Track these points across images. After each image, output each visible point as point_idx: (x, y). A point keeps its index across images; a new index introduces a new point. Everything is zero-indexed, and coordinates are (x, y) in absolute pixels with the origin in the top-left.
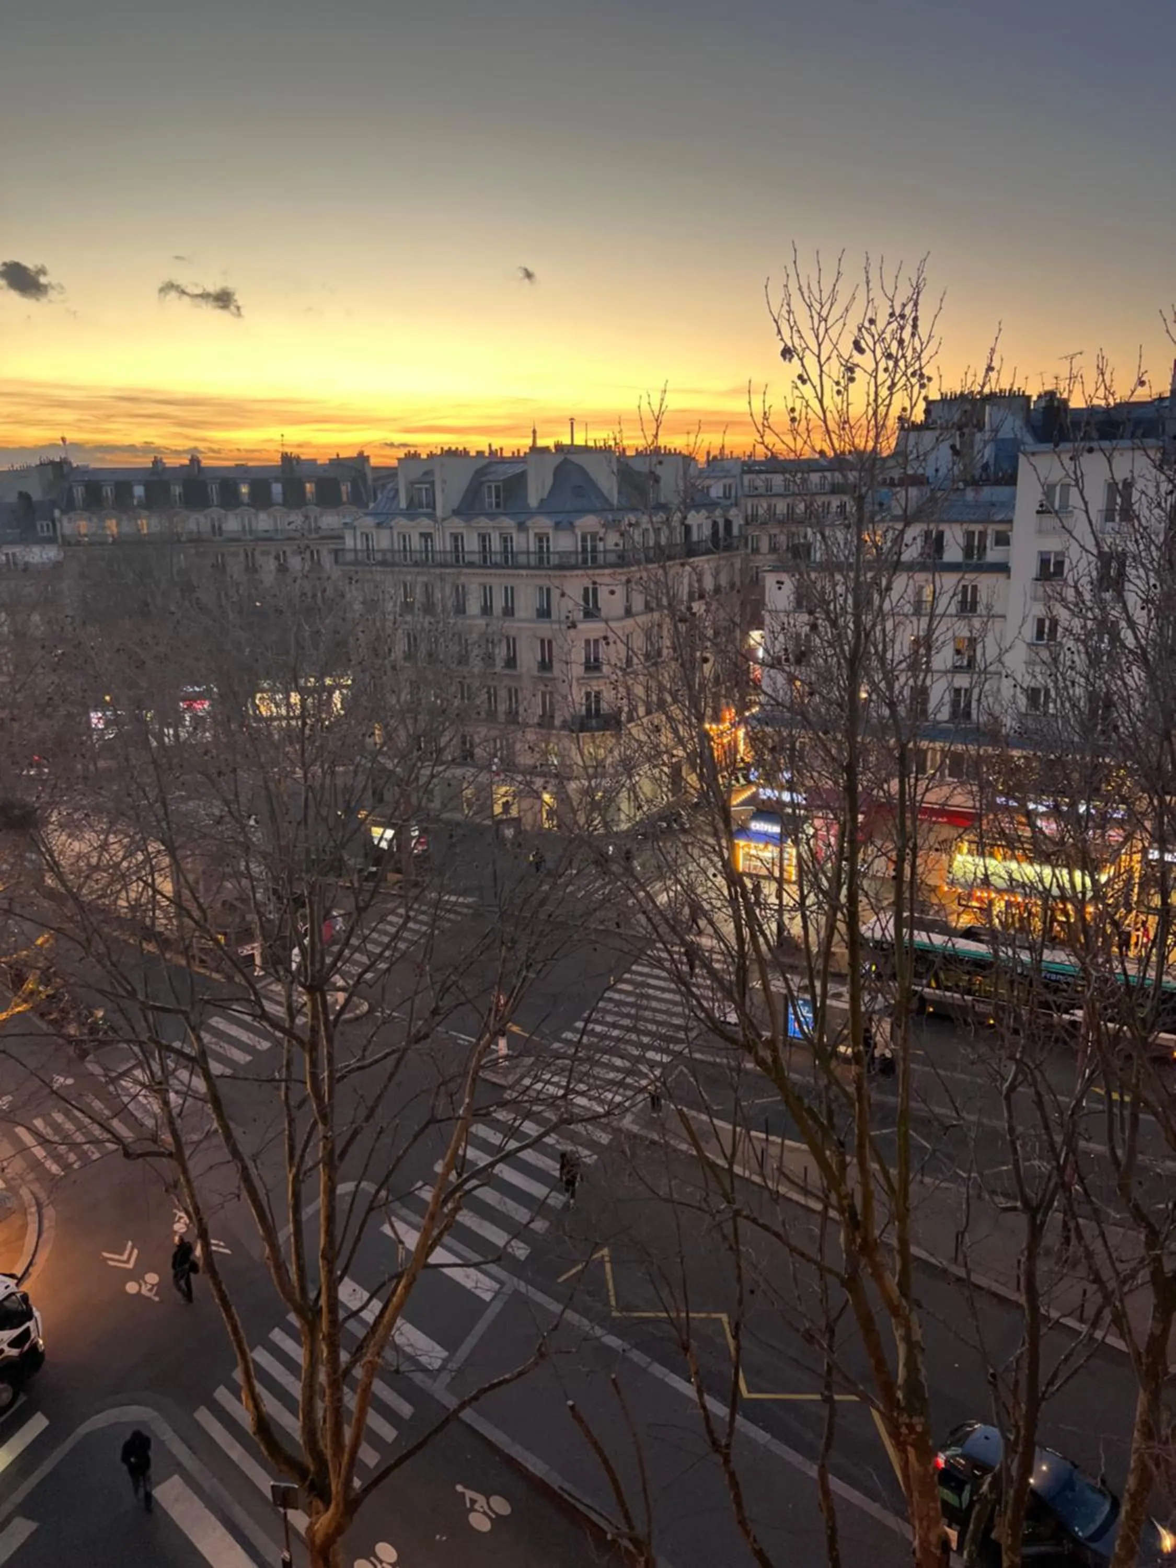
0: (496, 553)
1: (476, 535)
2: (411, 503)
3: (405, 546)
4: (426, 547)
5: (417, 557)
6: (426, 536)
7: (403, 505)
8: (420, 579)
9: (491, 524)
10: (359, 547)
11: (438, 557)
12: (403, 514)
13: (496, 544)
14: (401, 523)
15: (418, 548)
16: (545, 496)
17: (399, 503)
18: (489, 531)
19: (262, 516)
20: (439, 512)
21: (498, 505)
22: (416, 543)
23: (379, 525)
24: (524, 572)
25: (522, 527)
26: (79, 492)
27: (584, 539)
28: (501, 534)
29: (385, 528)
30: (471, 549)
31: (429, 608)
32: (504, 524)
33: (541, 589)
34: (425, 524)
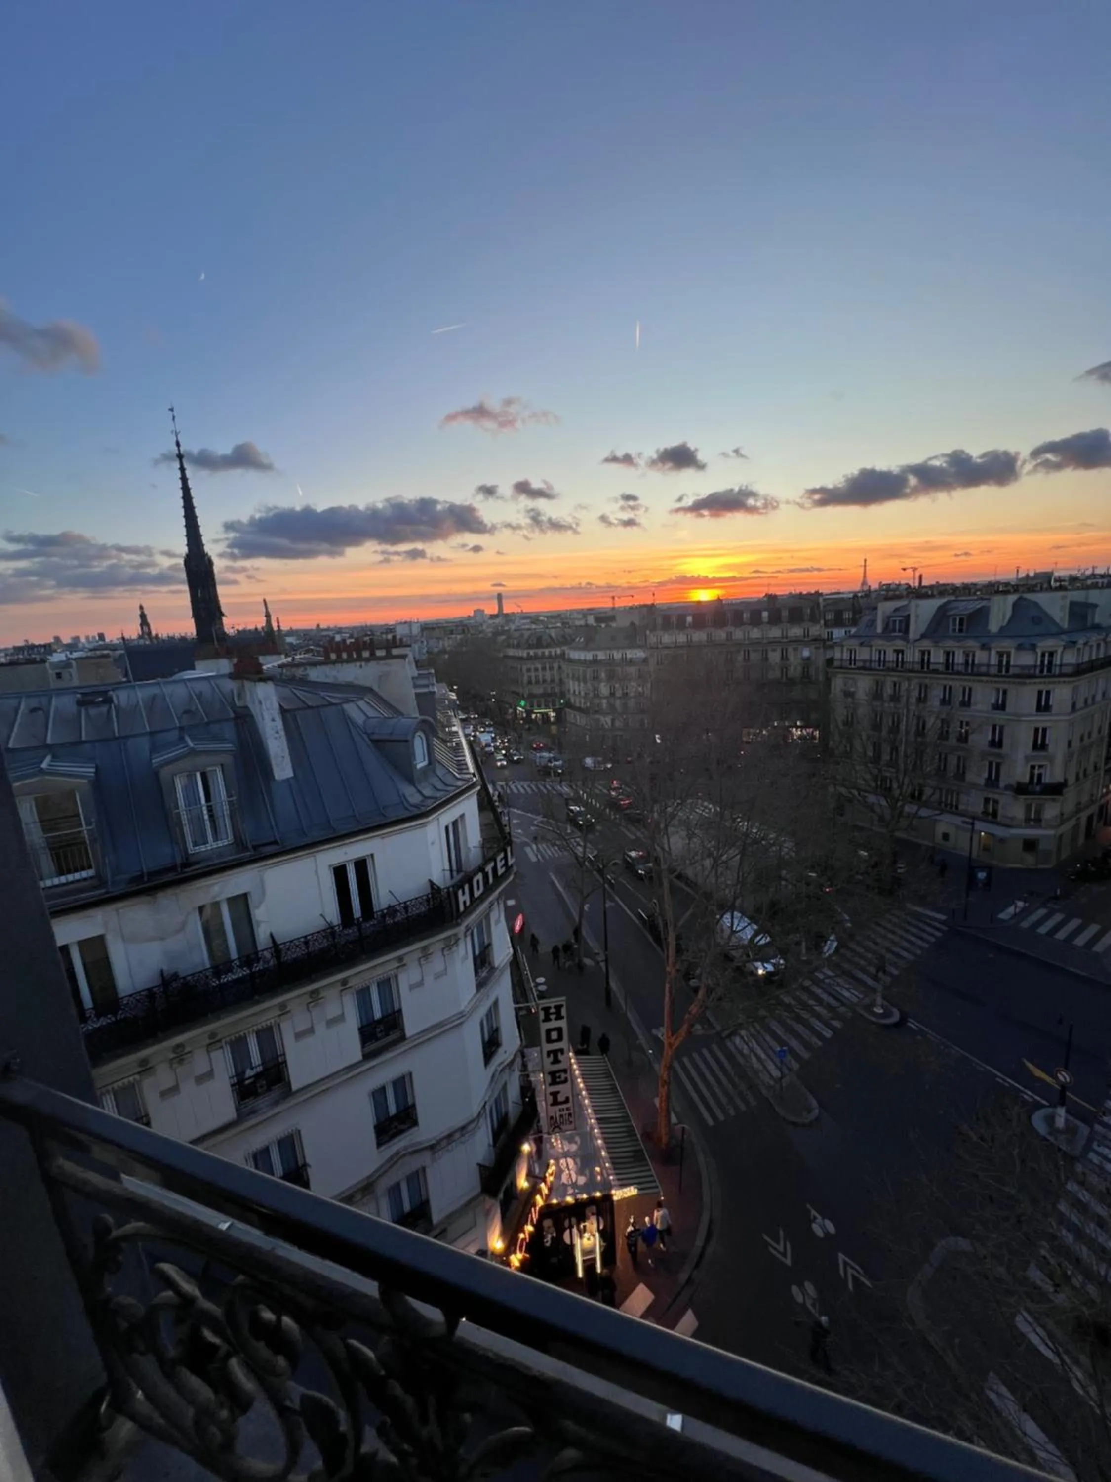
0: (958, 664)
1: (942, 651)
2: (886, 628)
3: (880, 658)
4: (898, 659)
5: (891, 665)
6: (897, 652)
7: (879, 630)
8: (888, 678)
9: (957, 644)
10: (845, 657)
11: (907, 666)
12: (879, 637)
13: (959, 659)
14: (879, 643)
15: (891, 659)
16: (1005, 624)
17: (876, 628)
18: (954, 649)
19: (756, 630)
20: (912, 635)
21: (961, 630)
22: (891, 656)
23: (861, 644)
24: (984, 678)
25: (985, 647)
26: (659, 621)
27: (1043, 655)
28: (964, 652)
29: (866, 646)
30: (937, 661)
31: (895, 698)
32: (968, 644)
33: (998, 690)
34: (899, 644)
